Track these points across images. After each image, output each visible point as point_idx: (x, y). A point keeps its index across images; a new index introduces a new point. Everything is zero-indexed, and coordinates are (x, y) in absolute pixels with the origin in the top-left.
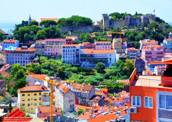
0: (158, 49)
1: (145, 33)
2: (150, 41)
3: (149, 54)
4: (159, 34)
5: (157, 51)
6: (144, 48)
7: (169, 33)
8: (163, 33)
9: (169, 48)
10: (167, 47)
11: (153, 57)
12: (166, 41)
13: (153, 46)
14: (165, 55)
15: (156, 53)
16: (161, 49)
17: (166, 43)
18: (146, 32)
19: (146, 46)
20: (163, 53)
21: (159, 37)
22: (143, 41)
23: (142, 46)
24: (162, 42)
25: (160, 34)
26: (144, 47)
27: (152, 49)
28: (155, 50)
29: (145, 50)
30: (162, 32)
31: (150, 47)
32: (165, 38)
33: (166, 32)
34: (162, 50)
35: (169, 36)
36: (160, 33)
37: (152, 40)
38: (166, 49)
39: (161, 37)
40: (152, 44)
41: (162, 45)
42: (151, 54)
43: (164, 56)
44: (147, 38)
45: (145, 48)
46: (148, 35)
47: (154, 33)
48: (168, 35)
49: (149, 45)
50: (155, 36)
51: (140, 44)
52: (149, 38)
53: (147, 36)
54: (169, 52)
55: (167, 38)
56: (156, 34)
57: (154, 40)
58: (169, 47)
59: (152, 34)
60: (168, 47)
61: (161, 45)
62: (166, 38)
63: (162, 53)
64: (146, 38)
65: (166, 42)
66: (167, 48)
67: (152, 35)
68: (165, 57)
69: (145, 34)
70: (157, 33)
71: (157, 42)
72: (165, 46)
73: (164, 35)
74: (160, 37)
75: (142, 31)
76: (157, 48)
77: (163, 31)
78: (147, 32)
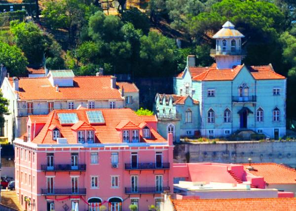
0: (130, 135)
1: (42, 32)
2: (76, 85)
3: (65, 168)
4: (146, 32)
5: (122, 153)
6: (29, 133)
7: (217, 27)
8: (172, 26)
9: (217, 132)
10: (205, 120)
11: (93, 192)
12: (195, 81)
13: (96, 116)
14: (188, 179)
15: (114, 166)
16: (153, 138)
17: (198, 97)
18: (47, 24)
19: (48, 119)
20: (167, 167)
21: (143, 54)
22: (23, 82)
23: (20, 116)
24: (169, 89)
25: (155, 38)
26: (30, 122)
27: (89, 136)
28: (112, 140)
29: (34, 145)
30: (170, 21)
31: (77, 123)
32: (189, 60)
33: (193, 25)
34: (163, 144)
35: (217, 52)
36: (154, 31)
37: (90, 73)
38: (198, 135)
39: (159, 57)
40: (92, 107)
41: (165, 107)
42: (82, 168)
43: (182, 185)
44: (59, 65)
45: (38, 128)
46: (68, 45)
47: (109, 32)
48: (213, 43)
49: (72, 108)
50: (113, 46)
51: (5, 102)
52: (70, 61)
53: (56, 45)
54: (215, 154)
55: (206, 61)
56: (120, 38)
57: (106, 73)
58: (219, 120)
59: (95, 36)
60: (211, 120)
61: (159, 107)
62: (198, 63)
63: (160, 165)
64: (48, 60)
65: (198, 87)
66: (203, 132)
67: (92, 46)
68: (182, 192)
69: (37, 39)
70: (127, 27)
71: (132, 90)
72: (188, 118)
73: (184, 45)
74: (151, 52)
75: (21, 17)
76: (122, 130)
77: (173, 13)
78: (61, 24)
